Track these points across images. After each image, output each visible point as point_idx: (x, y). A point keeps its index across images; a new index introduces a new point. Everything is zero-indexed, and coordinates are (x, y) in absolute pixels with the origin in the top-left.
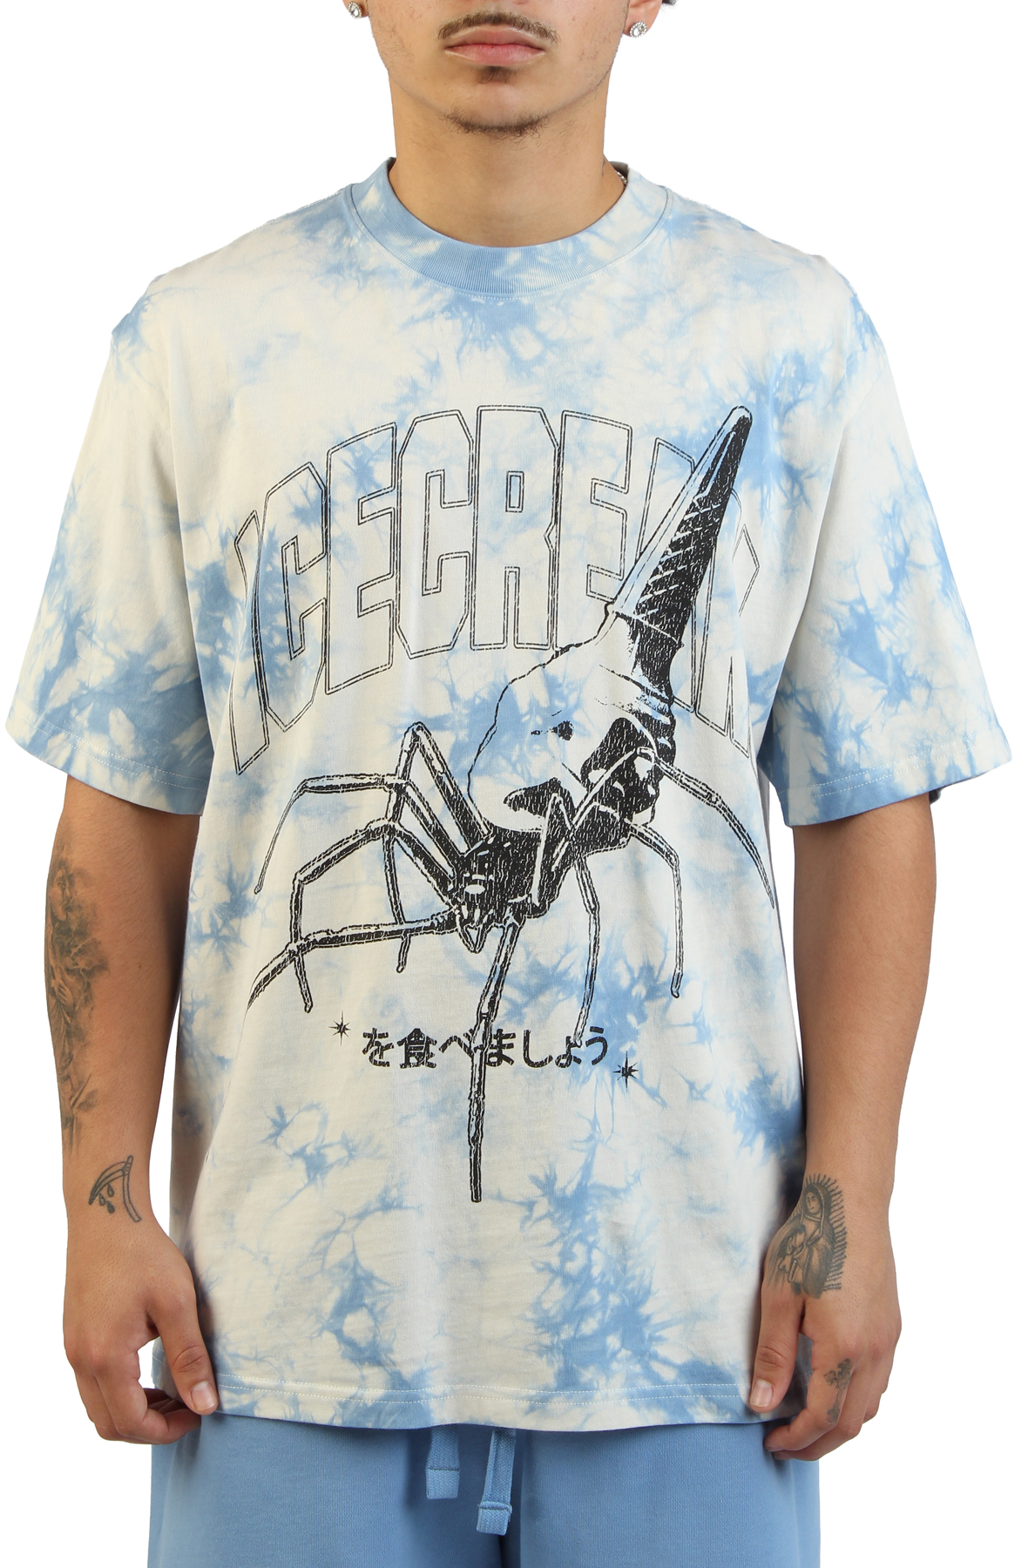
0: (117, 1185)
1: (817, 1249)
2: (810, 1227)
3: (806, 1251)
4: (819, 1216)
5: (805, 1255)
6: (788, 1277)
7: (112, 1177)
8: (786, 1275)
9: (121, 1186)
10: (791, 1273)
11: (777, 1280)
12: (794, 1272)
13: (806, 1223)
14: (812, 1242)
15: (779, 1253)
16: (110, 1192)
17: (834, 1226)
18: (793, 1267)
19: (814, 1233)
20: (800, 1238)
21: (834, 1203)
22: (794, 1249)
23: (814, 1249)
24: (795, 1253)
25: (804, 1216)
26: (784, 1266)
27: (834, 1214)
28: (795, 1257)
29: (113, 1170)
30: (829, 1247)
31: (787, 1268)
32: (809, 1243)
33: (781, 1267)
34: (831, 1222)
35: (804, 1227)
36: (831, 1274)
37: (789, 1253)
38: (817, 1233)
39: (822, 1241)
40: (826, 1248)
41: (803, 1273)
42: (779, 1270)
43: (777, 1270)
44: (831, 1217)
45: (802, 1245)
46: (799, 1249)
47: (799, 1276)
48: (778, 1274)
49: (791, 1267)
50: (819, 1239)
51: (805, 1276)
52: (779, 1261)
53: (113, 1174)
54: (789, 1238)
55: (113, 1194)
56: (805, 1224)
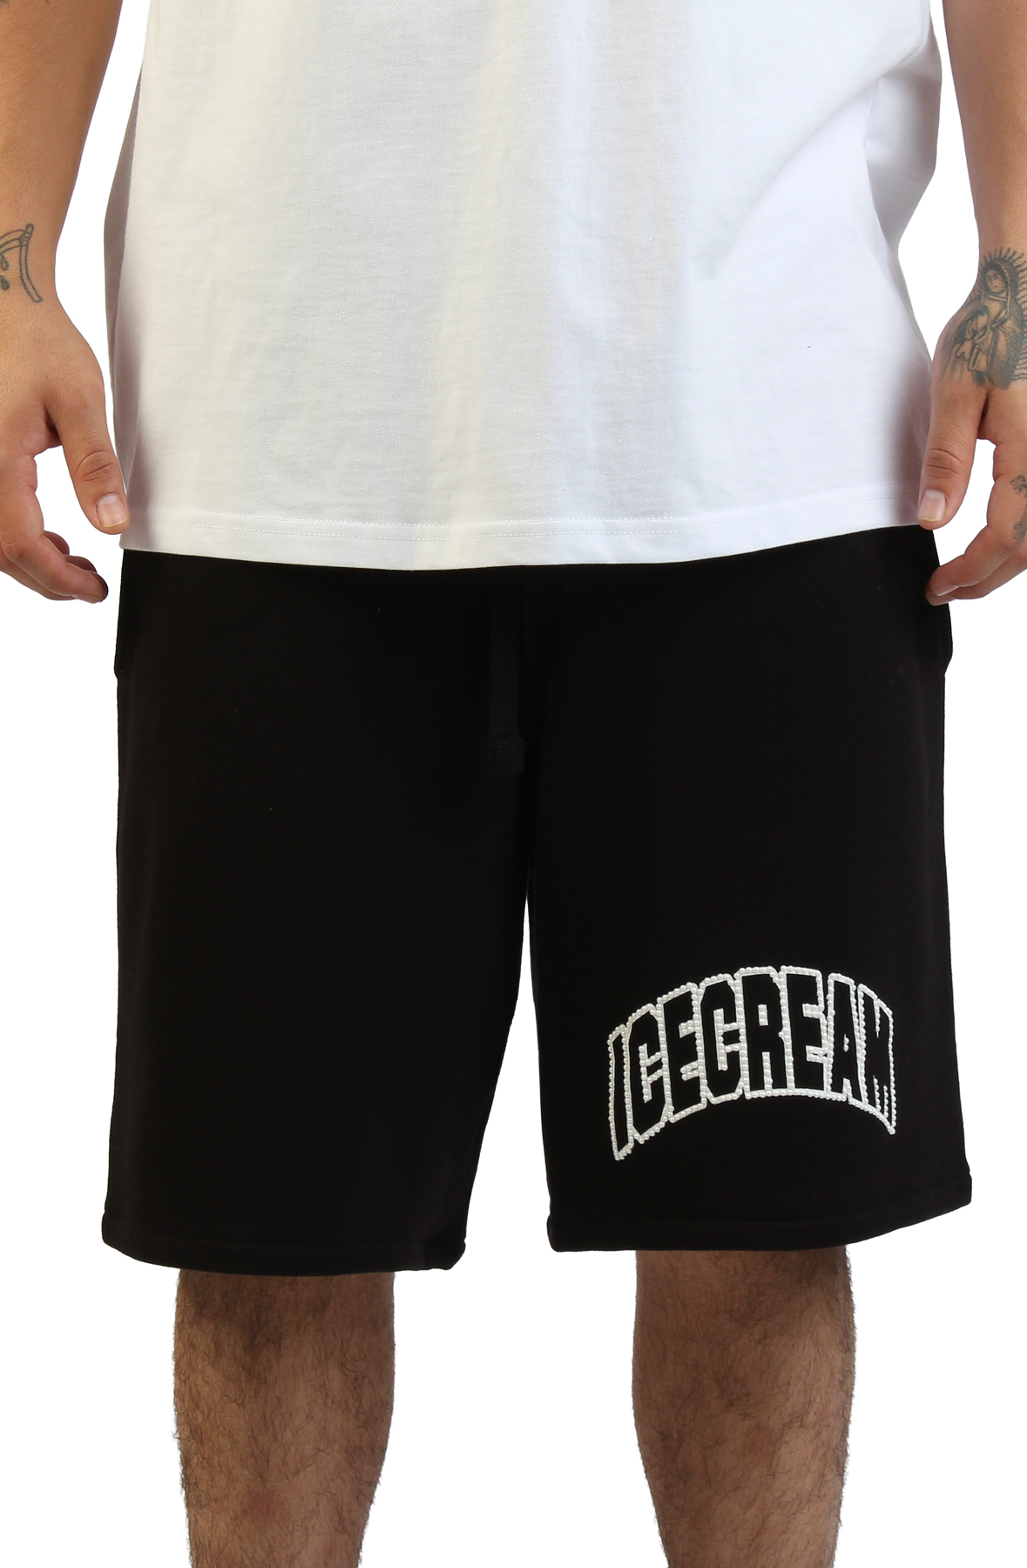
0: (12, 257)
1: (1004, 332)
2: (994, 307)
3: (990, 335)
4: (1004, 295)
5: (990, 340)
6: (968, 364)
7: (6, 247)
8: (966, 363)
9: (18, 258)
10: (972, 360)
11: (953, 369)
12: (975, 359)
13: (988, 303)
14: (998, 323)
15: (955, 339)
16: (4, 265)
17: (1023, 307)
18: (974, 354)
19: (1000, 312)
20: (982, 320)
21: (1022, 281)
22: (975, 332)
23: (1001, 332)
24: (977, 337)
25: (985, 296)
26: (963, 353)
27: (1022, 293)
28: (978, 342)
29: (7, 238)
30: (1018, 330)
31: (967, 355)
32: (993, 326)
33: (958, 354)
34: (1019, 302)
35: (986, 308)
36: (1021, 362)
37: (968, 337)
38: (1003, 314)
39: (1009, 324)
40: (1014, 332)
41: (987, 360)
42: (956, 357)
43: (953, 357)
44: (1018, 297)
45: (985, 328)
46: (981, 333)
47: (982, 363)
48: (955, 362)
49: (971, 354)
50: (1006, 320)
51: (990, 364)
52: (956, 348)
53: (7, 243)
54: (968, 321)
55: (8, 266)
56: (987, 305)
